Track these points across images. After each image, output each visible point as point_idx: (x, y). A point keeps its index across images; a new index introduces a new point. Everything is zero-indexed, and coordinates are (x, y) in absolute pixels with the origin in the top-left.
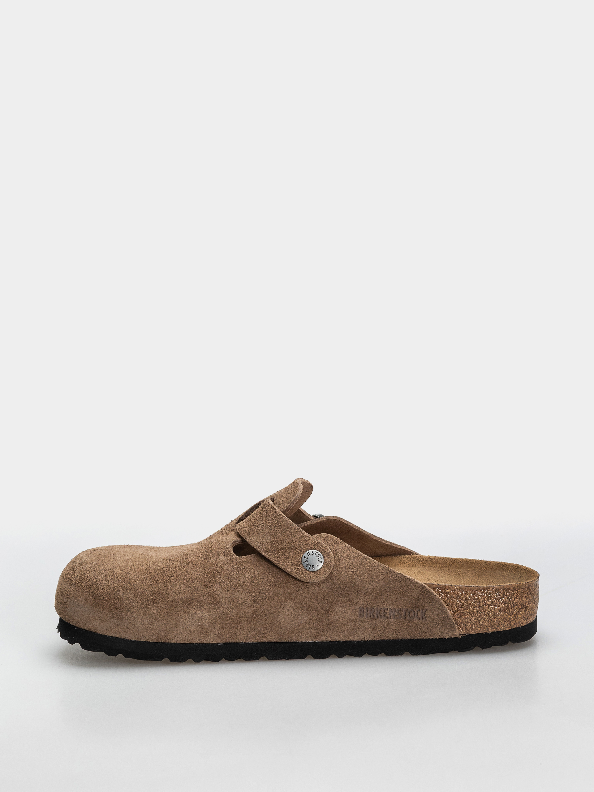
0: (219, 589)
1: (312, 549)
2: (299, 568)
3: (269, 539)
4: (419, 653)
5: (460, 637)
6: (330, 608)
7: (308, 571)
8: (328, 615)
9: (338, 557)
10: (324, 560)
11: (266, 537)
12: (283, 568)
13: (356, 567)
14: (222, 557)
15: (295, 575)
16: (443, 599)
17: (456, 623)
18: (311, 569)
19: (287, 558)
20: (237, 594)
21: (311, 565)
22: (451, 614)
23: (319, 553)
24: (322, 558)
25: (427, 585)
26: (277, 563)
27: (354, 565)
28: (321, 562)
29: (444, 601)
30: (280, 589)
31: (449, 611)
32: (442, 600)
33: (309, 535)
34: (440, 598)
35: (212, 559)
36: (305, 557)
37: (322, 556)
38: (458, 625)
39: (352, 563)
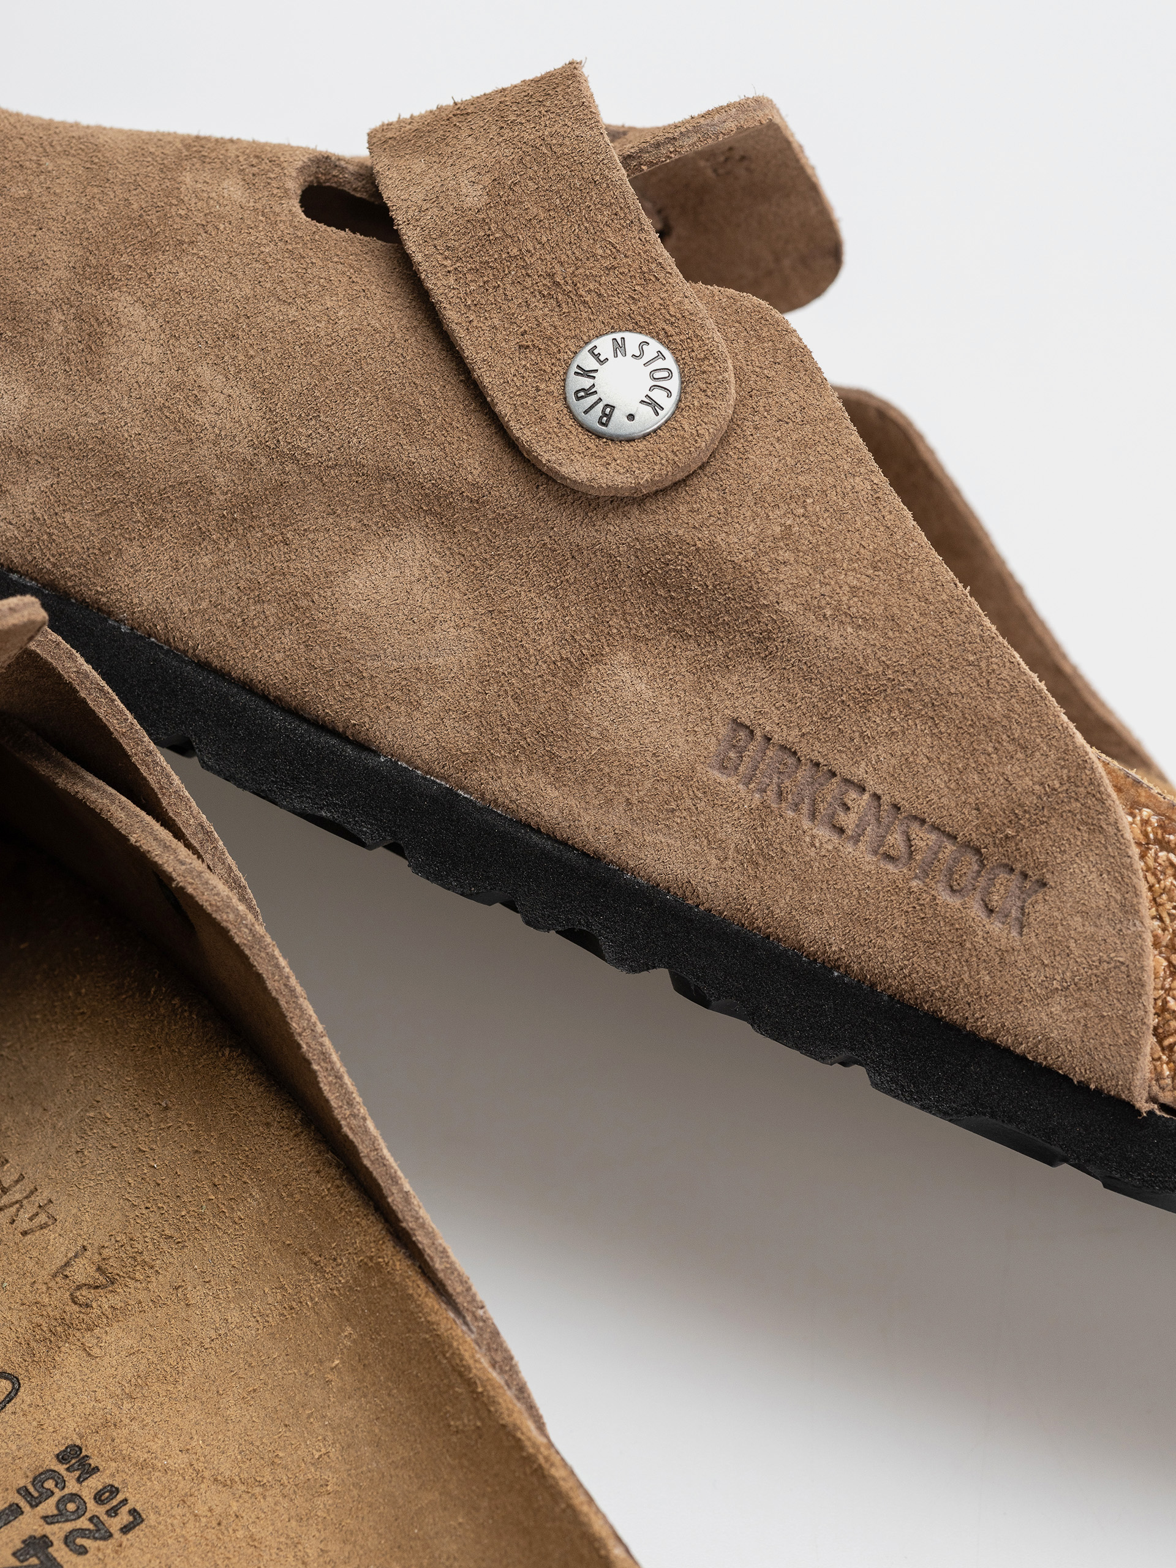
0: (138, 311)
1: (650, 334)
2: (538, 390)
3: (473, 196)
4: (911, 1094)
5: (1144, 1106)
6: (598, 657)
7: (575, 418)
8: (574, 684)
9: (756, 428)
10: (677, 407)
11: (464, 181)
12: (469, 352)
13: (814, 518)
14: (233, 190)
15: (504, 408)
16: (1152, 879)
17: (1155, 1029)
18: (592, 419)
19: (511, 318)
20: (206, 373)
21: (600, 400)
22: (1156, 974)
23: (670, 362)
24: (669, 395)
25: (1109, 773)
26: (451, 315)
27: (809, 501)
28: (655, 406)
29: (1151, 888)
30: (411, 443)
31: (1151, 952)
32: (1146, 878)
33: (671, 261)
34: (1140, 865)
35: (188, 178)
36: (596, 352)
37: (674, 384)
38: (1160, 1042)
39: (805, 489)
